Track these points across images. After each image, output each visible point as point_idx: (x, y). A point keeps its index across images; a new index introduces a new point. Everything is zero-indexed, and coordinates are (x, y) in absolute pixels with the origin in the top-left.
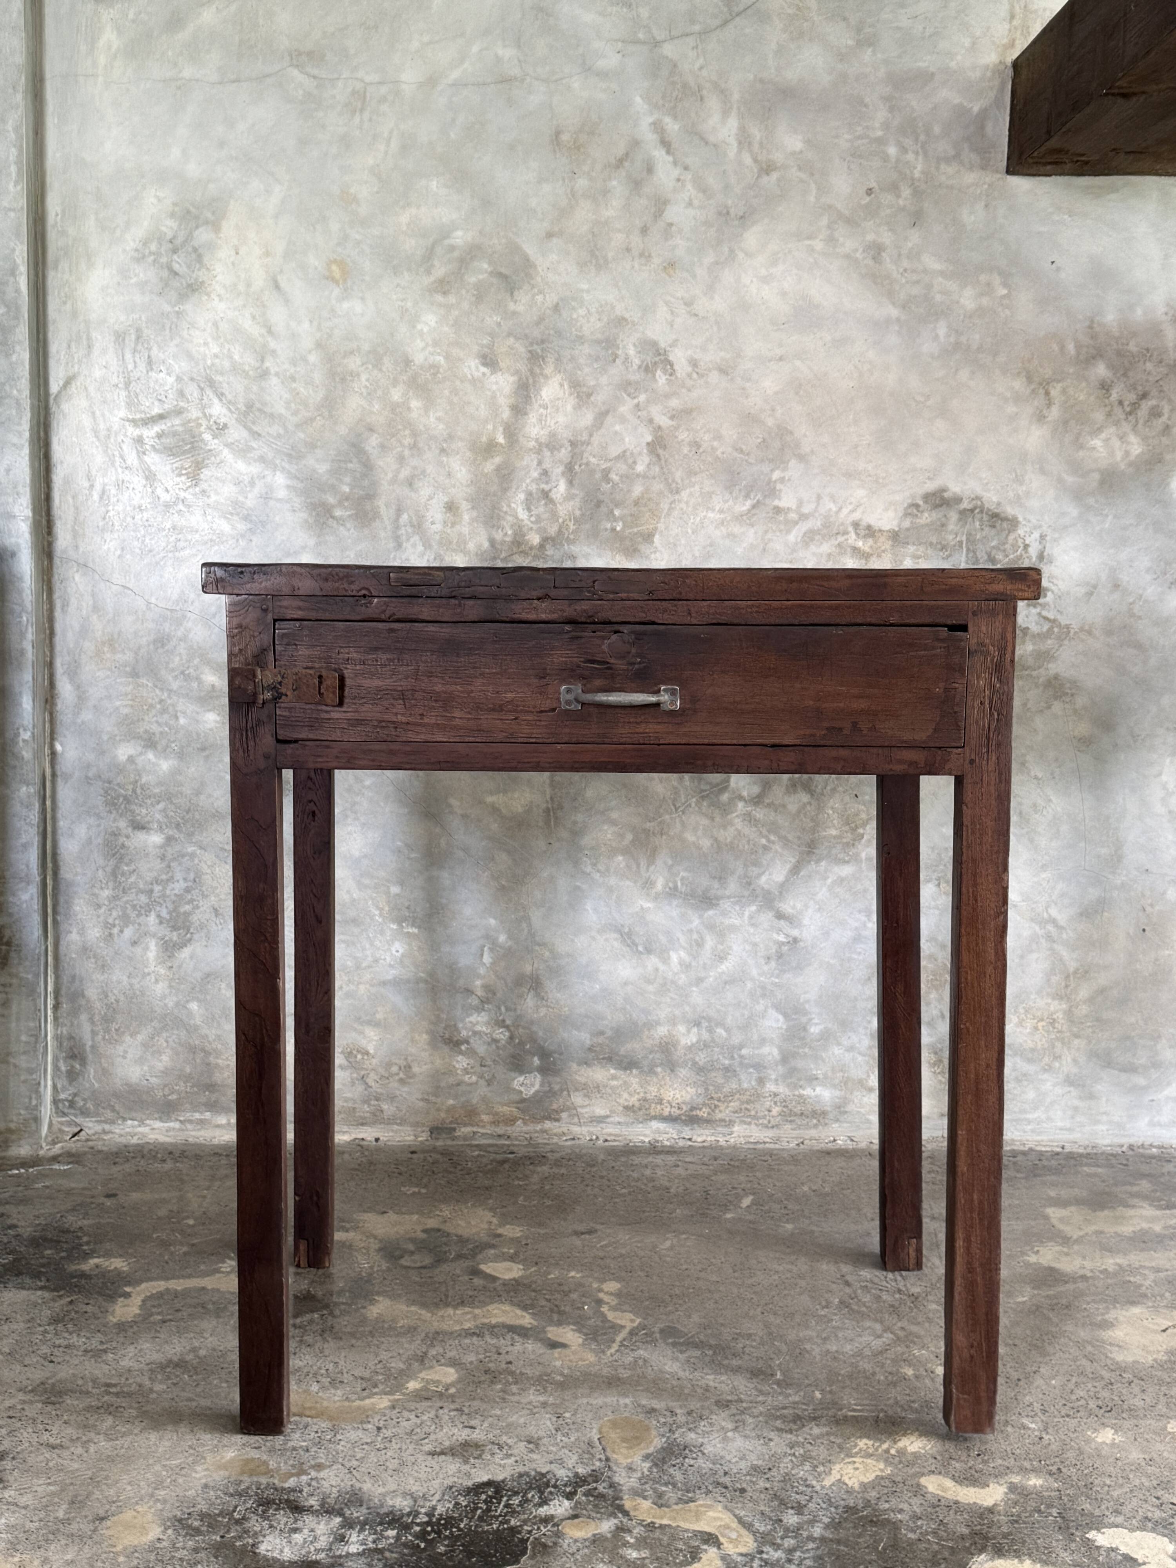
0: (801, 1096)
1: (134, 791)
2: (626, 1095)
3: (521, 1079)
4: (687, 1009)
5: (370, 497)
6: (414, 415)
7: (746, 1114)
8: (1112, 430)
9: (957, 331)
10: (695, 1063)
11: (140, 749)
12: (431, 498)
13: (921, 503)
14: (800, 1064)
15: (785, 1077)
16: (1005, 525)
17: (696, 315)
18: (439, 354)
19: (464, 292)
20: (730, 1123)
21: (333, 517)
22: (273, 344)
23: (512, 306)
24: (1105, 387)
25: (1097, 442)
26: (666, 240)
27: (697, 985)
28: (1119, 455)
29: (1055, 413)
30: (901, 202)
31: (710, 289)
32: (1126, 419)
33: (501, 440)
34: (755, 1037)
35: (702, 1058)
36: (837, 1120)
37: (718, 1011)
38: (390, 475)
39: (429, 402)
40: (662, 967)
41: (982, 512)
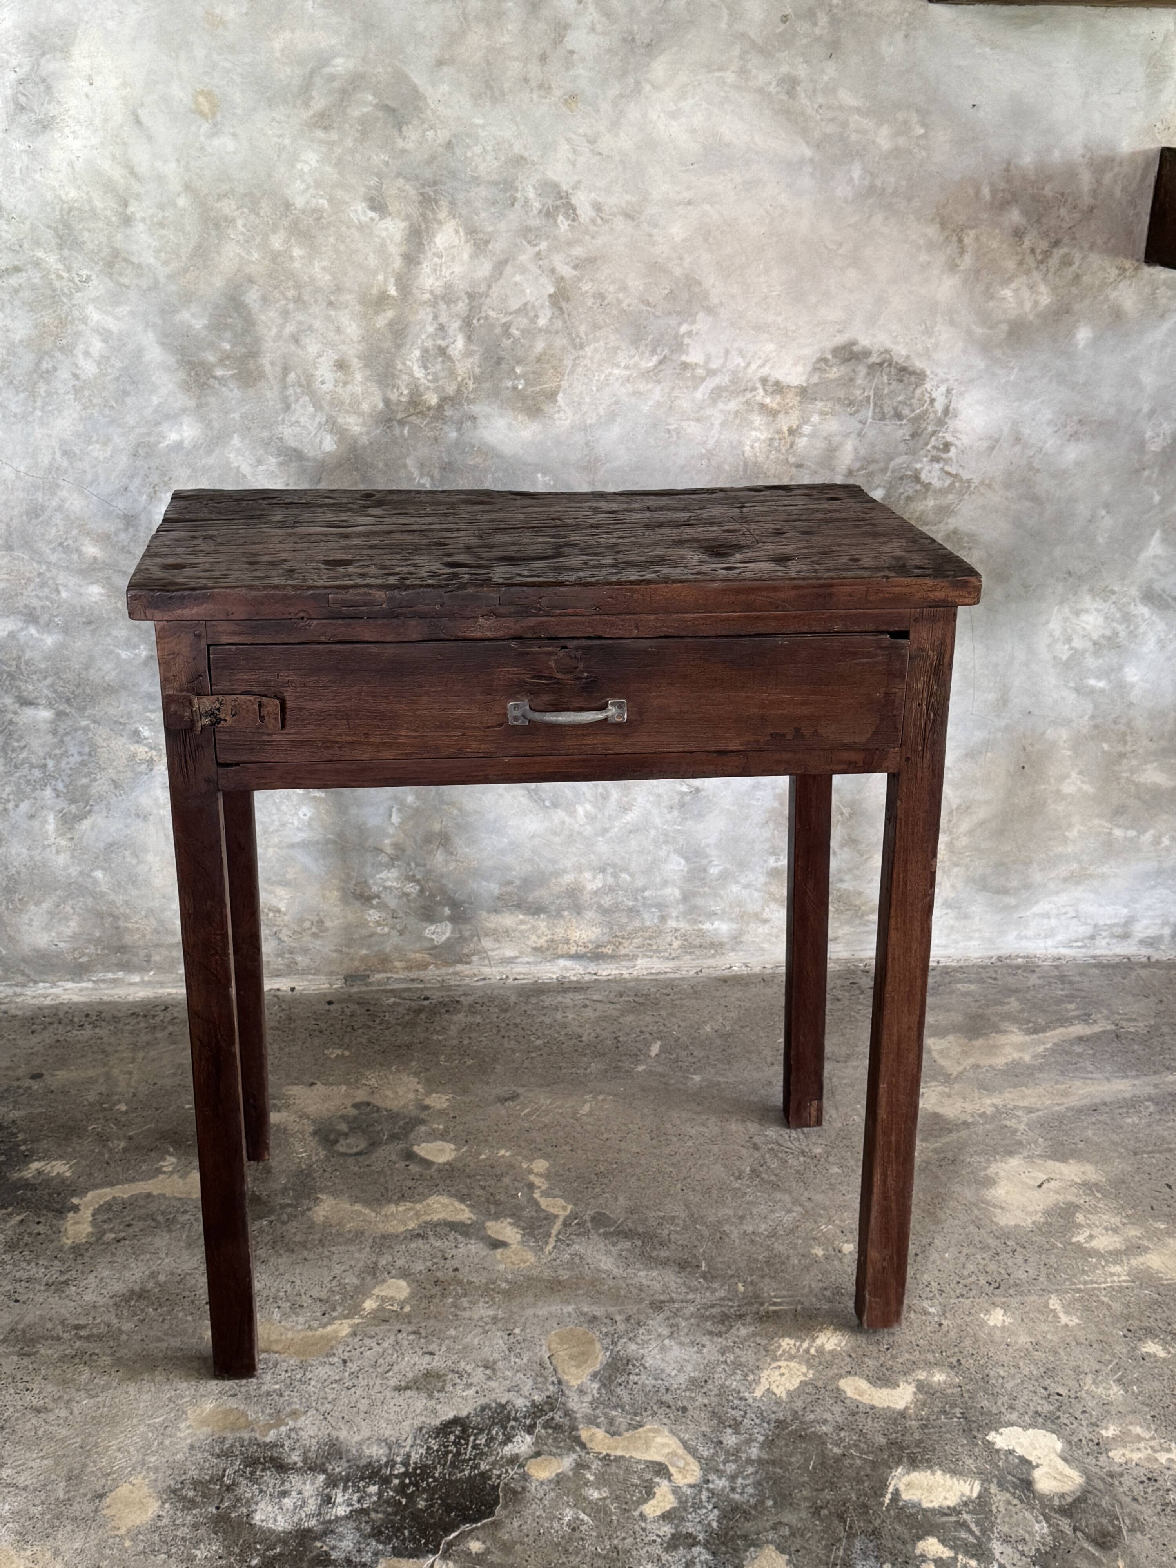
0: (700, 930)
1: (18, 667)
2: (534, 938)
3: (433, 928)
4: (593, 857)
5: (254, 354)
6: (297, 265)
7: (649, 949)
8: (1023, 279)
9: (872, 174)
10: (600, 906)
11: (20, 624)
12: (319, 355)
13: (830, 357)
14: (700, 902)
15: (685, 914)
16: (913, 379)
17: (600, 154)
18: (321, 197)
19: (347, 126)
20: (634, 957)
21: (215, 377)
22: (136, 187)
23: (400, 144)
24: (1018, 234)
25: (1007, 293)
26: (568, 69)
27: (602, 835)
28: (1028, 306)
29: (967, 262)
30: (817, 31)
31: (615, 125)
32: (1037, 268)
33: (393, 291)
34: (658, 880)
35: (606, 901)
36: (733, 950)
37: (623, 858)
38: (274, 331)
39: (314, 251)
40: (568, 820)
41: (890, 365)
